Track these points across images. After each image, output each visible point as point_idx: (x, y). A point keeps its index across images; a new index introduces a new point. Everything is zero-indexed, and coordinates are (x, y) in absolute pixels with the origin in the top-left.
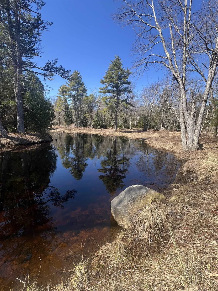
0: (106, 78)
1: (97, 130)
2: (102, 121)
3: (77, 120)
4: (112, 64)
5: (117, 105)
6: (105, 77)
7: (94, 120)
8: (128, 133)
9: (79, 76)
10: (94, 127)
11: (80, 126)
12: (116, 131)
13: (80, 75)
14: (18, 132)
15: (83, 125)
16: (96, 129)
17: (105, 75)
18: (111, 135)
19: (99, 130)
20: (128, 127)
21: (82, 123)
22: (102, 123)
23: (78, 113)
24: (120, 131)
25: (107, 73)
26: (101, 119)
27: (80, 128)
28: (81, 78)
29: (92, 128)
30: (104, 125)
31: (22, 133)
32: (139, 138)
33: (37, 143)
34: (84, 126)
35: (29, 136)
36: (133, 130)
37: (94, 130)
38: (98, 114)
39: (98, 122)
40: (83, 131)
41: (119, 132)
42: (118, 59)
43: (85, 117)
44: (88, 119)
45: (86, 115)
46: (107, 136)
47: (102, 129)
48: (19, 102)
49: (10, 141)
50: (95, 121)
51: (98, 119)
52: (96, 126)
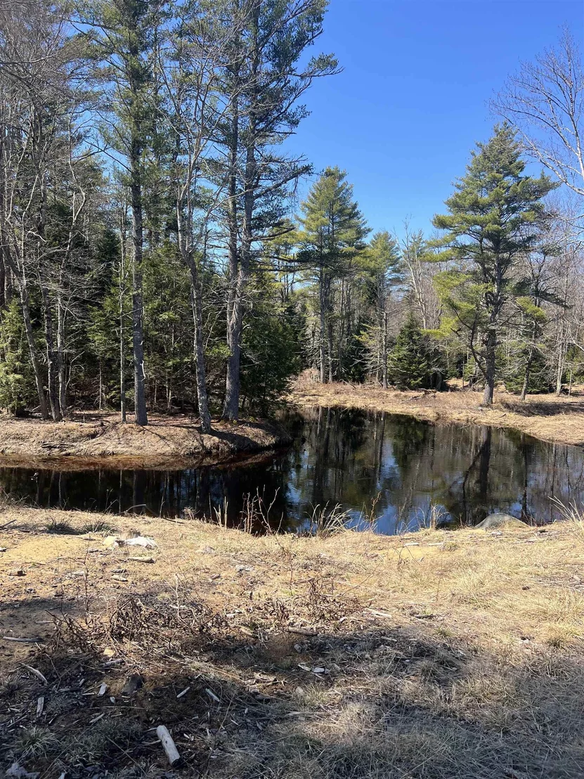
0: (456, 205)
1: (405, 396)
2: (428, 357)
3: (325, 352)
4: (479, 154)
5: (495, 302)
6: (448, 203)
7: (395, 356)
8: (538, 418)
9: (341, 183)
10: (392, 383)
11: (335, 378)
12: (489, 405)
13: (344, 180)
14: (226, 419)
15: (347, 373)
16: (403, 390)
17: (451, 193)
18: (468, 421)
19: (415, 393)
20: (546, 385)
21: (346, 366)
22: (429, 366)
23: (330, 327)
24: (508, 406)
25: (458, 187)
26: (422, 352)
27: (339, 387)
28: (347, 190)
29: (385, 386)
30: (435, 374)
31: (235, 421)
32: (578, 442)
33: (268, 448)
34: (353, 375)
35: (248, 429)
36: (569, 399)
37: (396, 396)
38: (411, 331)
39: (410, 363)
40: (353, 397)
41: (501, 410)
42: (504, 136)
43: (358, 343)
44: (369, 351)
45: (364, 338)
46: (452, 423)
47: (427, 393)
48: (236, 346)
49: (219, 442)
50: (400, 360)
51: (411, 351)
52: (403, 380)
